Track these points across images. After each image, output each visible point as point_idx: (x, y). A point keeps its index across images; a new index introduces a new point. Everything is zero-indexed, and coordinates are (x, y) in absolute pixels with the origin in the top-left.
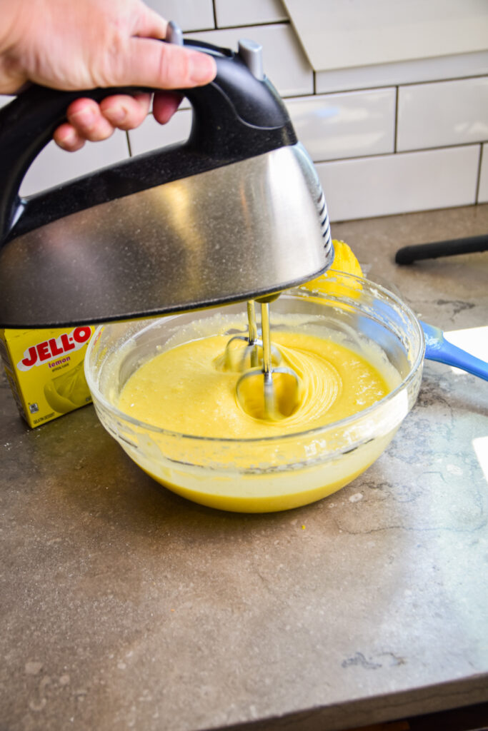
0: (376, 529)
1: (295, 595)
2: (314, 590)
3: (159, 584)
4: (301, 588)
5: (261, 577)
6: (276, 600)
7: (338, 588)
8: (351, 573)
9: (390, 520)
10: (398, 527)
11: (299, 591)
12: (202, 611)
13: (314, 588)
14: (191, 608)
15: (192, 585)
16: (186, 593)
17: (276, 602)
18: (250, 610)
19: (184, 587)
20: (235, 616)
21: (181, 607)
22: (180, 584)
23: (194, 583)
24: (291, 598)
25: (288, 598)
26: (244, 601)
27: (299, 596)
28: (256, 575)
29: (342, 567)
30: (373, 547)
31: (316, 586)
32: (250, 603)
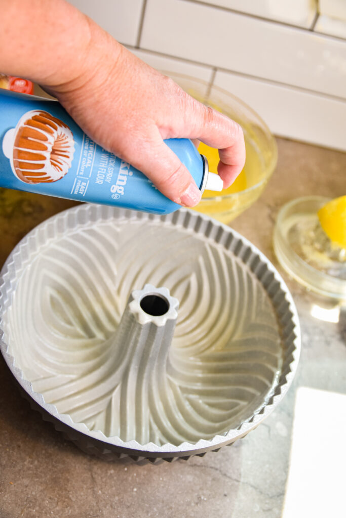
0: (199, 464)
1: (111, 506)
2: (128, 507)
3: (11, 452)
4: (119, 500)
5: (92, 477)
6: (95, 504)
7: (147, 512)
8: (163, 502)
9: (213, 459)
10: (216, 469)
11: (116, 503)
12: (34, 493)
13: (129, 504)
14: (26, 486)
15: (36, 462)
16: (29, 469)
17: (94, 506)
18: (71, 507)
19: (29, 462)
20: (58, 508)
21: (19, 482)
22: (27, 458)
23: (38, 461)
24: (107, 507)
25: (105, 507)
26: (71, 496)
27: (114, 508)
28: (90, 473)
29: (159, 492)
30: (190, 482)
31: (131, 504)
32: (74, 499)
